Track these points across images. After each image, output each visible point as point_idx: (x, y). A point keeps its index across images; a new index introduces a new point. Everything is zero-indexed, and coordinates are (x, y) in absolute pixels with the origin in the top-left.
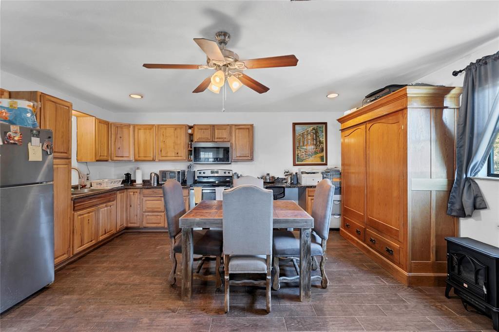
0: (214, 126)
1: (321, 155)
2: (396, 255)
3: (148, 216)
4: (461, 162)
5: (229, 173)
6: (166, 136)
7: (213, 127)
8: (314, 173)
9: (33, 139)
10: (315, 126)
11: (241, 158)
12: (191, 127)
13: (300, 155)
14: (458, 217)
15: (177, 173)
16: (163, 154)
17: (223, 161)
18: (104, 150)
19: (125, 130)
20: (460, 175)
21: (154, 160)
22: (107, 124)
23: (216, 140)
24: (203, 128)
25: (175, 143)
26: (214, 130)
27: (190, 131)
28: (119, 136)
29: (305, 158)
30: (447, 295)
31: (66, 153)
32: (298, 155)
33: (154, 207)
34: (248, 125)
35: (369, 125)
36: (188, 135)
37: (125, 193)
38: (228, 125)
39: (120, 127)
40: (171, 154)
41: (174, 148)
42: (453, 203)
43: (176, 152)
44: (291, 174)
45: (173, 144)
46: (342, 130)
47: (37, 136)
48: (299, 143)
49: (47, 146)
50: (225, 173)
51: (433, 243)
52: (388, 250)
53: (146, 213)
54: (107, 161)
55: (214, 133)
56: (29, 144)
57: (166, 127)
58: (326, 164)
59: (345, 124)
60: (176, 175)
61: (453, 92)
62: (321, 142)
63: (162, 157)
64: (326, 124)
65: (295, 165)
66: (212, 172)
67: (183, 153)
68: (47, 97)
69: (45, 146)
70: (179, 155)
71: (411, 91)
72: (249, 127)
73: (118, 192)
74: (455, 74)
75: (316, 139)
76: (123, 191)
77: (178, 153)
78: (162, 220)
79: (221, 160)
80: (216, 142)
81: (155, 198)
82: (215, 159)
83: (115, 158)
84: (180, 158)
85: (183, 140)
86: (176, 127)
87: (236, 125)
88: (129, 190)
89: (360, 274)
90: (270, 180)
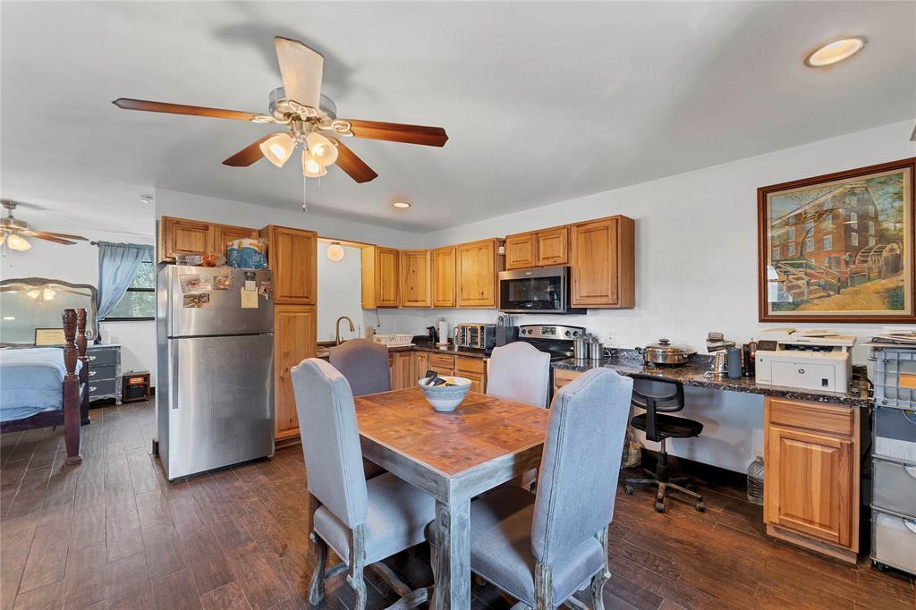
0: (537, 233)
5: (576, 334)
7: (537, 235)
9: (248, 283)
11: (591, 300)
12: (502, 243)
15: (480, 329)
16: (465, 295)
18: (389, 292)
19: (420, 260)
21: (454, 306)
22: (396, 253)
23: (541, 263)
24: (520, 240)
25: (479, 275)
26: (538, 242)
27: (501, 250)
28: (411, 269)
29: (805, 298)
31: (307, 298)
34: (605, 220)
36: (497, 257)
37: (412, 357)
38: (564, 227)
39: (411, 255)
40: (475, 294)
41: (478, 284)
43: (481, 290)
44: (729, 347)
45: (476, 277)
47: (253, 278)
48: (786, 248)
49: (265, 290)
50: (567, 334)
54: (396, 307)
55: (538, 248)
56: (243, 289)
57: (468, 247)
60: (479, 333)
63: (463, 300)
65: (764, 318)
66: (545, 331)
67: (490, 291)
68: (280, 230)
69: (262, 289)
70: (485, 297)
72: (609, 223)
73: (398, 354)
76: (408, 353)
77: (483, 294)
80: (542, 267)
83: (407, 304)
84: (484, 302)
85: (490, 268)
86: (481, 245)
87: (579, 225)
88: (418, 353)
90: (665, 357)
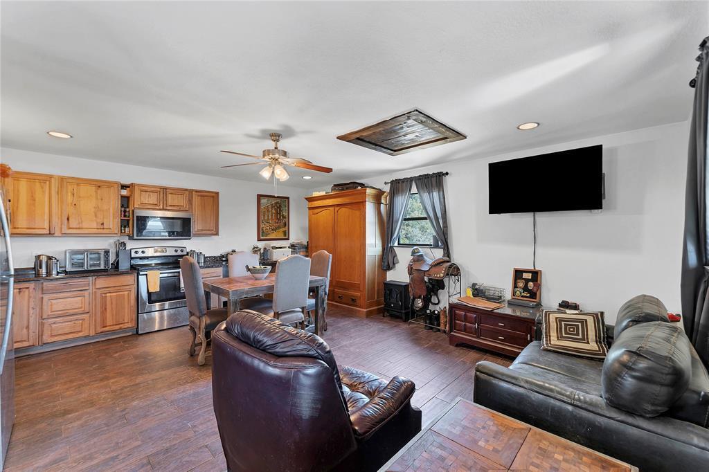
1: (284, 229)
2: (358, 301)
3: (55, 323)
4: (388, 237)
5: (182, 251)
6: (80, 197)
7: (164, 190)
8: (281, 248)
10: (279, 200)
11: (204, 232)
12: (124, 187)
13: (264, 229)
14: (386, 270)
15: (102, 254)
16: (73, 223)
17: (182, 236)
20: (387, 245)
21: (51, 234)
23: (168, 208)
24: (147, 189)
25: (97, 209)
26: (166, 195)
27: (124, 192)
29: (269, 233)
30: (384, 316)
32: (262, 230)
33: (69, 307)
34: (212, 192)
35: (337, 208)
36: (120, 197)
38: (186, 190)
40: (91, 224)
41: (96, 216)
42: (384, 262)
43: (100, 221)
45: (93, 210)
46: (310, 208)
48: (264, 216)
50: (176, 251)
51: (376, 288)
52: (353, 300)
53: (50, 320)
55: (166, 198)
57: (80, 182)
58: (288, 239)
59: (313, 203)
60: (102, 256)
61: (385, 194)
62: (284, 217)
63: (70, 228)
64: (288, 198)
65: (259, 240)
66: (156, 251)
67: (113, 222)
70: (105, 227)
71: (369, 191)
72: (213, 194)
74: (386, 183)
75: (280, 214)
77: (103, 224)
78: (86, 325)
79: (179, 234)
80: (169, 210)
81: (69, 294)
82: (169, 233)
84: (105, 231)
85: (114, 205)
86: (99, 185)
87: (197, 191)
89: (339, 320)
